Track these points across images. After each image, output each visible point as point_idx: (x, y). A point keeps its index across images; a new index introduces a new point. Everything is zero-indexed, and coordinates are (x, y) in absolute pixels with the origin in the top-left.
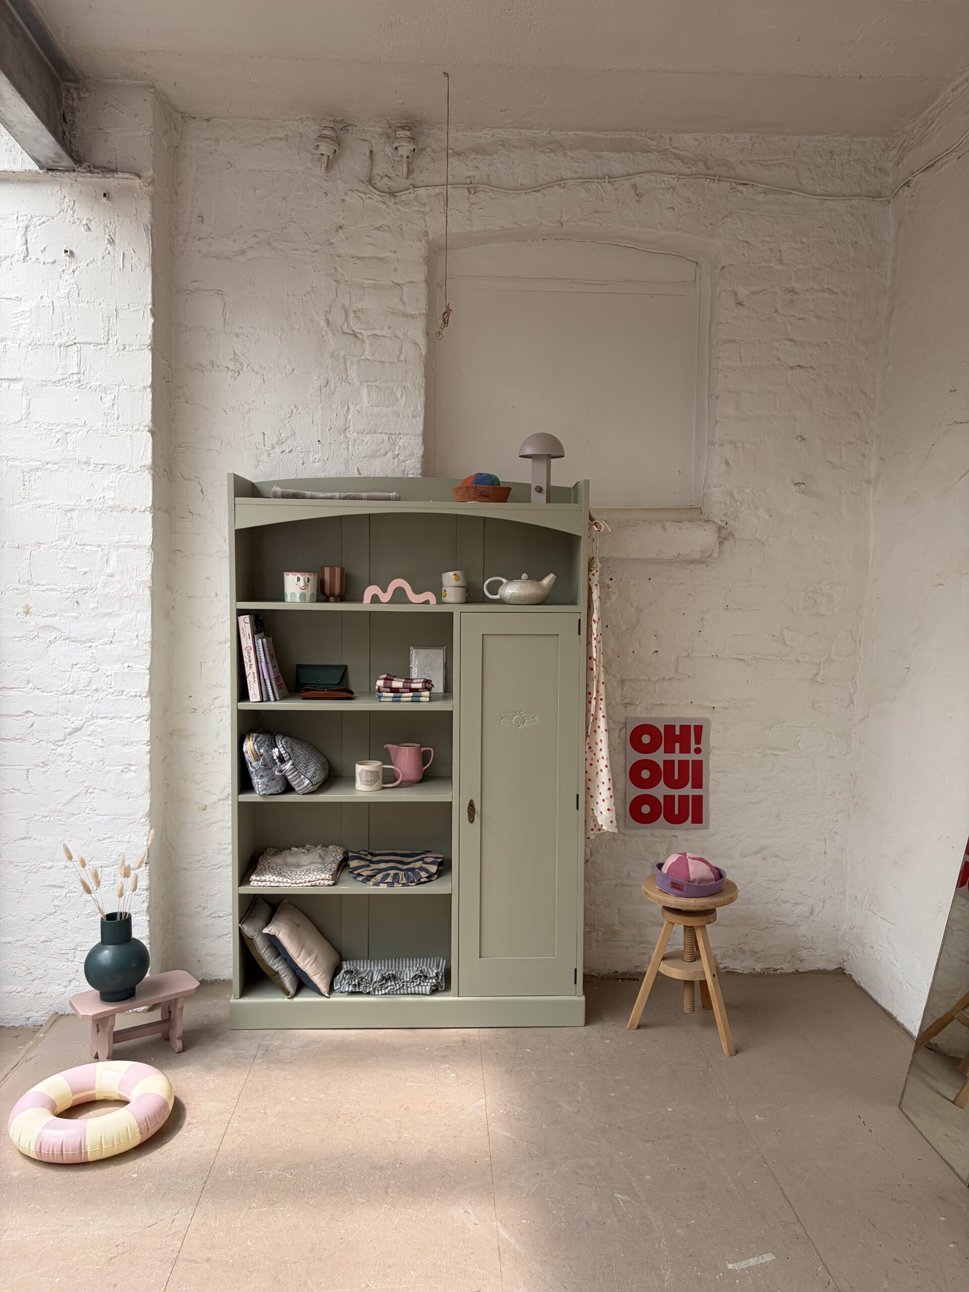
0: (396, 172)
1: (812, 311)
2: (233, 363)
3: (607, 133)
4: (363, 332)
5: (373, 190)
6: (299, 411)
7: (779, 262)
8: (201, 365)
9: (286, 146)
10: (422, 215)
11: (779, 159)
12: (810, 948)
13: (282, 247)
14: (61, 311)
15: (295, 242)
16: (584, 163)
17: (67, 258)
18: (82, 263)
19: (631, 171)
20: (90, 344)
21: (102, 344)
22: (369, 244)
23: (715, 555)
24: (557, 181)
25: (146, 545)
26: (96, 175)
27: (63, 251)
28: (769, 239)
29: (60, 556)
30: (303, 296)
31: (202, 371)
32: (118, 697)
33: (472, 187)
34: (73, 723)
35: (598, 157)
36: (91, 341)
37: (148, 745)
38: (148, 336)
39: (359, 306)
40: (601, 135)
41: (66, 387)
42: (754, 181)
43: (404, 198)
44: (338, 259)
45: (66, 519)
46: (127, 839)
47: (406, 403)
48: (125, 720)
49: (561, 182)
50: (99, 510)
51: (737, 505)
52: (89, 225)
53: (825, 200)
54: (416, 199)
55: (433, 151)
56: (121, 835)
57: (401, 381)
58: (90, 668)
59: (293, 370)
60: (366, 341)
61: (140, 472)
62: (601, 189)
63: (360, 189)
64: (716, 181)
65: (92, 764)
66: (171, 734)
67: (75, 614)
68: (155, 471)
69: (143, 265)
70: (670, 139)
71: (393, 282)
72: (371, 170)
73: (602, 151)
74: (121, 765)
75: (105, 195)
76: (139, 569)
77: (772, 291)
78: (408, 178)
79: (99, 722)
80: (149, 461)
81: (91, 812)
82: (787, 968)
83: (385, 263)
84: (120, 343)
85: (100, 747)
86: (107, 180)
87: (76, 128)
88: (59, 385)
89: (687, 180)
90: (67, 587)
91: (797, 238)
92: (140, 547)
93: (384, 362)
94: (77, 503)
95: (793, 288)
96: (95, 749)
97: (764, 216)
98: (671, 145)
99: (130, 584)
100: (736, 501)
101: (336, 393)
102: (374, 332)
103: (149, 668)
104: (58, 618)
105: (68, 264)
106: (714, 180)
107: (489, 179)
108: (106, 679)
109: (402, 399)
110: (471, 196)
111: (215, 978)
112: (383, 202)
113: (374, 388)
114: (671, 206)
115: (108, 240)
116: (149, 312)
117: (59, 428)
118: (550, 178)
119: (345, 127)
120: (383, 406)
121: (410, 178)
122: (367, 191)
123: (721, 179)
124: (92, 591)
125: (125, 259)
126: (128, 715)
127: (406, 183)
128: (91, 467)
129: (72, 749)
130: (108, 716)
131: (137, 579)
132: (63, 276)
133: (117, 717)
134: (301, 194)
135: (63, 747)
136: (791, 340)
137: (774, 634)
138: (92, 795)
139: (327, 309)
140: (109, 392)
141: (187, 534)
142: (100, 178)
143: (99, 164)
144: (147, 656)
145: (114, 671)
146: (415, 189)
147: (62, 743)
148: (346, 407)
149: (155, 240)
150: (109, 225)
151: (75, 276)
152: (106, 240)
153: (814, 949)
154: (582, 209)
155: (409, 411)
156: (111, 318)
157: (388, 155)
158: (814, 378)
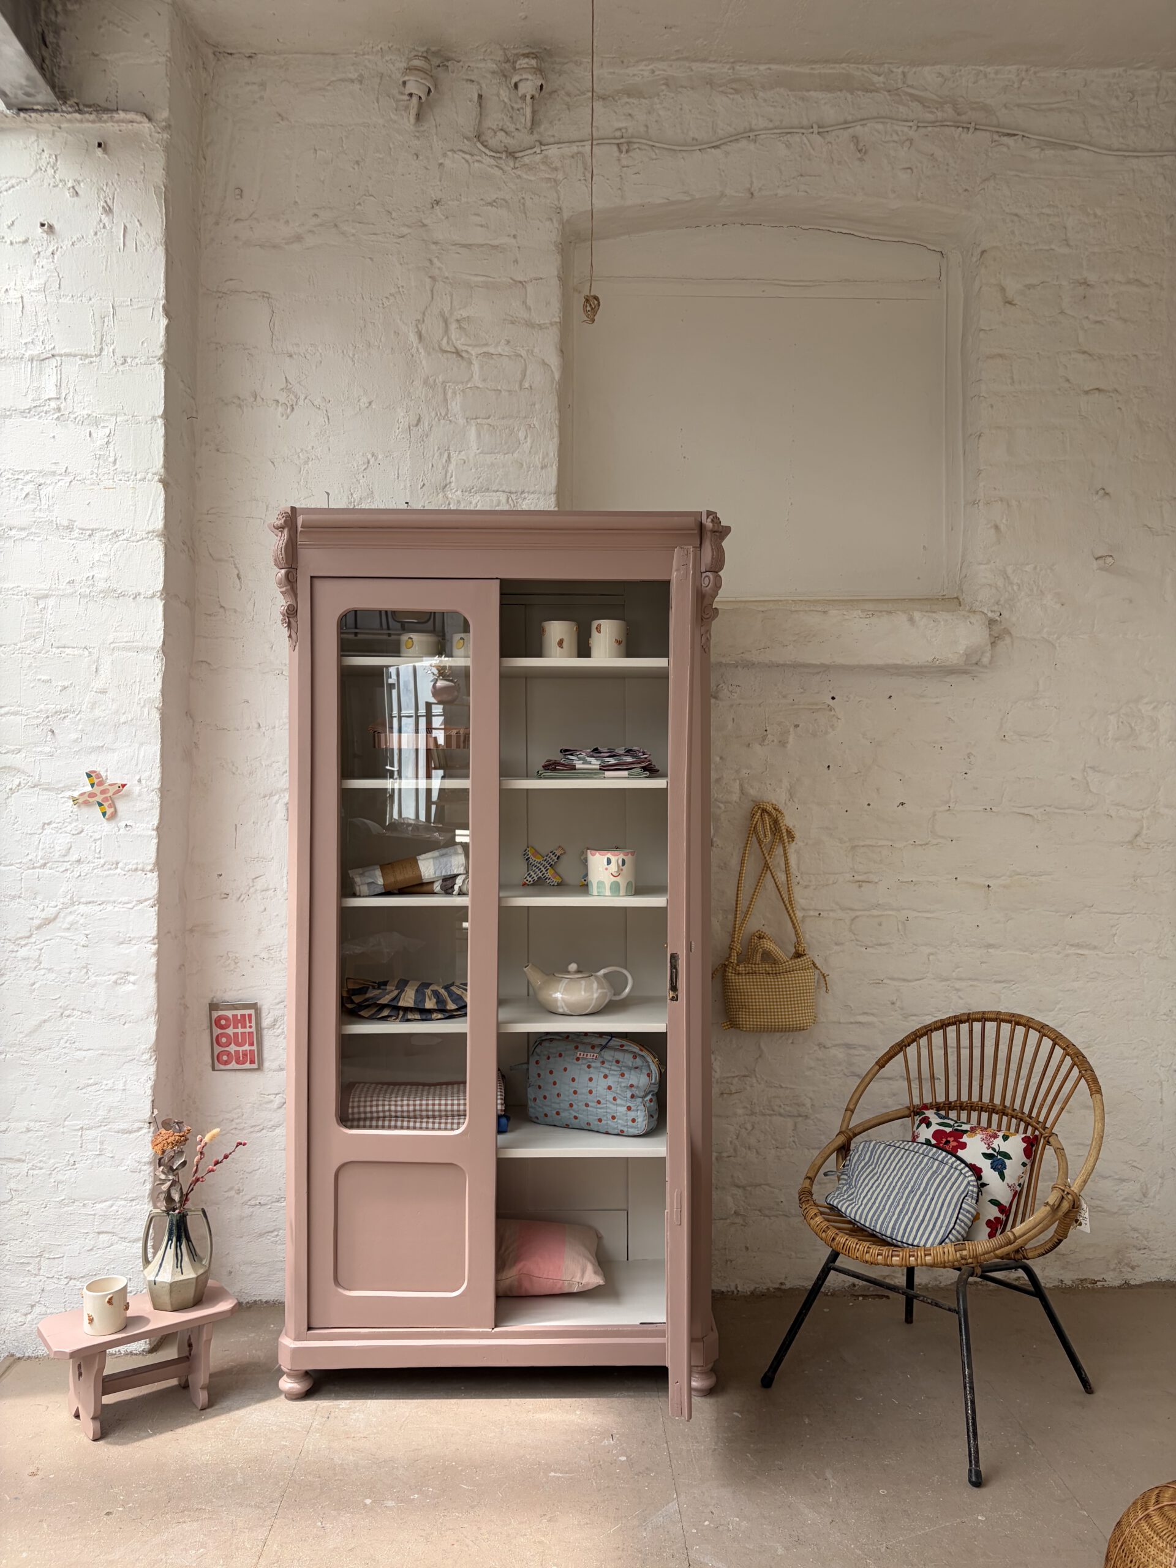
0: (516, 125)
1: (1114, 311)
2: (285, 394)
3: (814, 66)
4: (470, 349)
5: (483, 149)
6: (377, 462)
7: (1065, 242)
8: (239, 398)
9: (360, 89)
10: (553, 183)
11: (1058, 102)
12: (1145, 1249)
13: (353, 231)
14: (34, 309)
15: (373, 224)
16: (783, 107)
17: (45, 235)
18: (66, 242)
19: (850, 118)
20: (75, 356)
21: (92, 357)
22: (477, 225)
23: (985, 660)
24: (744, 133)
25: (155, 646)
26: (87, 116)
27: (39, 225)
28: (1046, 211)
29: (27, 663)
30: (384, 300)
31: (240, 406)
32: (112, 872)
33: (624, 144)
34: (43, 910)
35: (803, 99)
36: (77, 352)
37: (155, 944)
38: (159, 344)
39: (465, 315)
40: (806, 70)
41: (39, 418)
42: (1023, 131)
43: (526, 160)
44: (433, 247)
45: (37, 609)
46: (121, 1087)
47: (531, 448)
48: (120, 906)
49: (751, 134)
50: (85, 596)
51: (1013, 590)
52: (77, 188)
53: (1125, 156)
54: (545, 161)
55: (568, 94)
56: (112, 1081)
57: (525, 417)
58: (69, 828)
59: (370, 403)
60: (474, 362)
61: (146, 541)
62: (808, 145)
63: (465, 149)
64: (971, 130)
65: (70, 973)
66: (192, 931)
67: (47, 749)
68: (168, 539)
69: (153, 243)
70: (904, 74)
71: (511, 278)
72: (480, 122)
73: (808, 91)
74: (114, 974)
75: (100, 145)
76: (143, 681)
77: (1055, 283)
78: (532, 133)
79: (82, 908)
80: (159, 524)
81: (67, 1045)
82: (1113, 1279)
83: (501, 252)
84: (118, 354)
85: (83, 946)
86: (103, 125)
87: (61, 54)
88: (28, 415)
89: (930, 129)
90: (37, 710)
91: (1089, 210)
92: (145, 649)
93: (500, 391)
94: (54, 586)
95: (1085, 279)
96: (75, 950)
97: (1041, 179)
98: (904, 83)
99: (130, 703)
100: (1011, 584)
101: (432, 435)
102: (485, 349)
103: (158, 828)
104: (24, 755)
105: (45, 243)
106: (968, 128)
107: (647, 131)
108: (94, 845)
109: (526, 442)
110: (622, 155)
111: (254, 1299)
112: (497, 166)
113: (485, 427)
114: (907, 166)
115: (103, 207)
116: (161, 309)
117: (28, 477)
118: (735, 129)
119: (444, 64)
120: (498, 453)
121: (535, 132)
122: (475, 151)
123: (977, 127)
124: (74, 715)
125: (127, 235)
126: (125, 899)
127: (529, 139)
128: (75, 534)
129: (41, 950)
130: (95, 900)
131: (140, 696)
132: (37, 260)
133: (108, 902)
134: (381, 156)
135: (28, 948)
136: (1084, 352)
137: (1074, 777)
138: (71, 1019)
139: (420, 317)
140: (102, 425)
141: (217, 638)
142: (93, 122)
143: (92, 103)
144: (154, 811)
145: (104, 833)
146: (543, 148)
147: (26, 941)
148: (446, 455)
149: (171, 209)
150: (104, 188)
151: (55, 261)
152: (101, 208)
153: (1150, 1250)
154: (781, 172)
155: (537, 459)
156: (106, 319)
157: (503, 101)
158: (1120, 406)
